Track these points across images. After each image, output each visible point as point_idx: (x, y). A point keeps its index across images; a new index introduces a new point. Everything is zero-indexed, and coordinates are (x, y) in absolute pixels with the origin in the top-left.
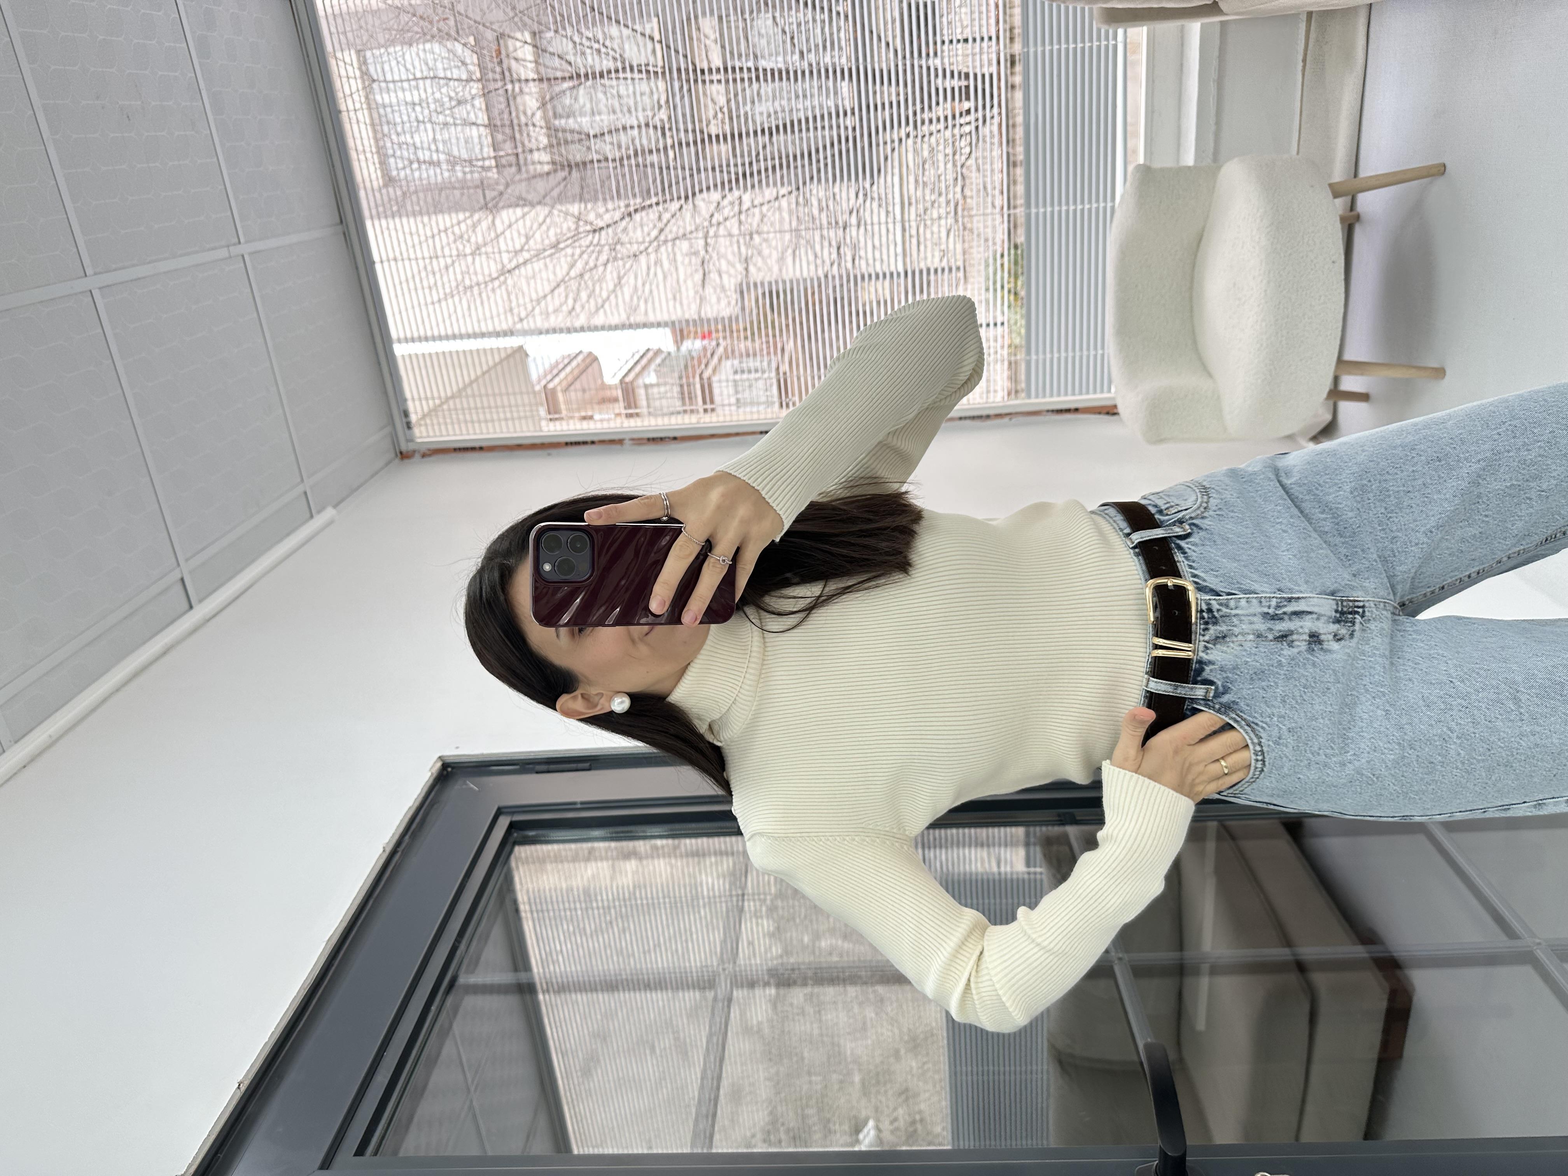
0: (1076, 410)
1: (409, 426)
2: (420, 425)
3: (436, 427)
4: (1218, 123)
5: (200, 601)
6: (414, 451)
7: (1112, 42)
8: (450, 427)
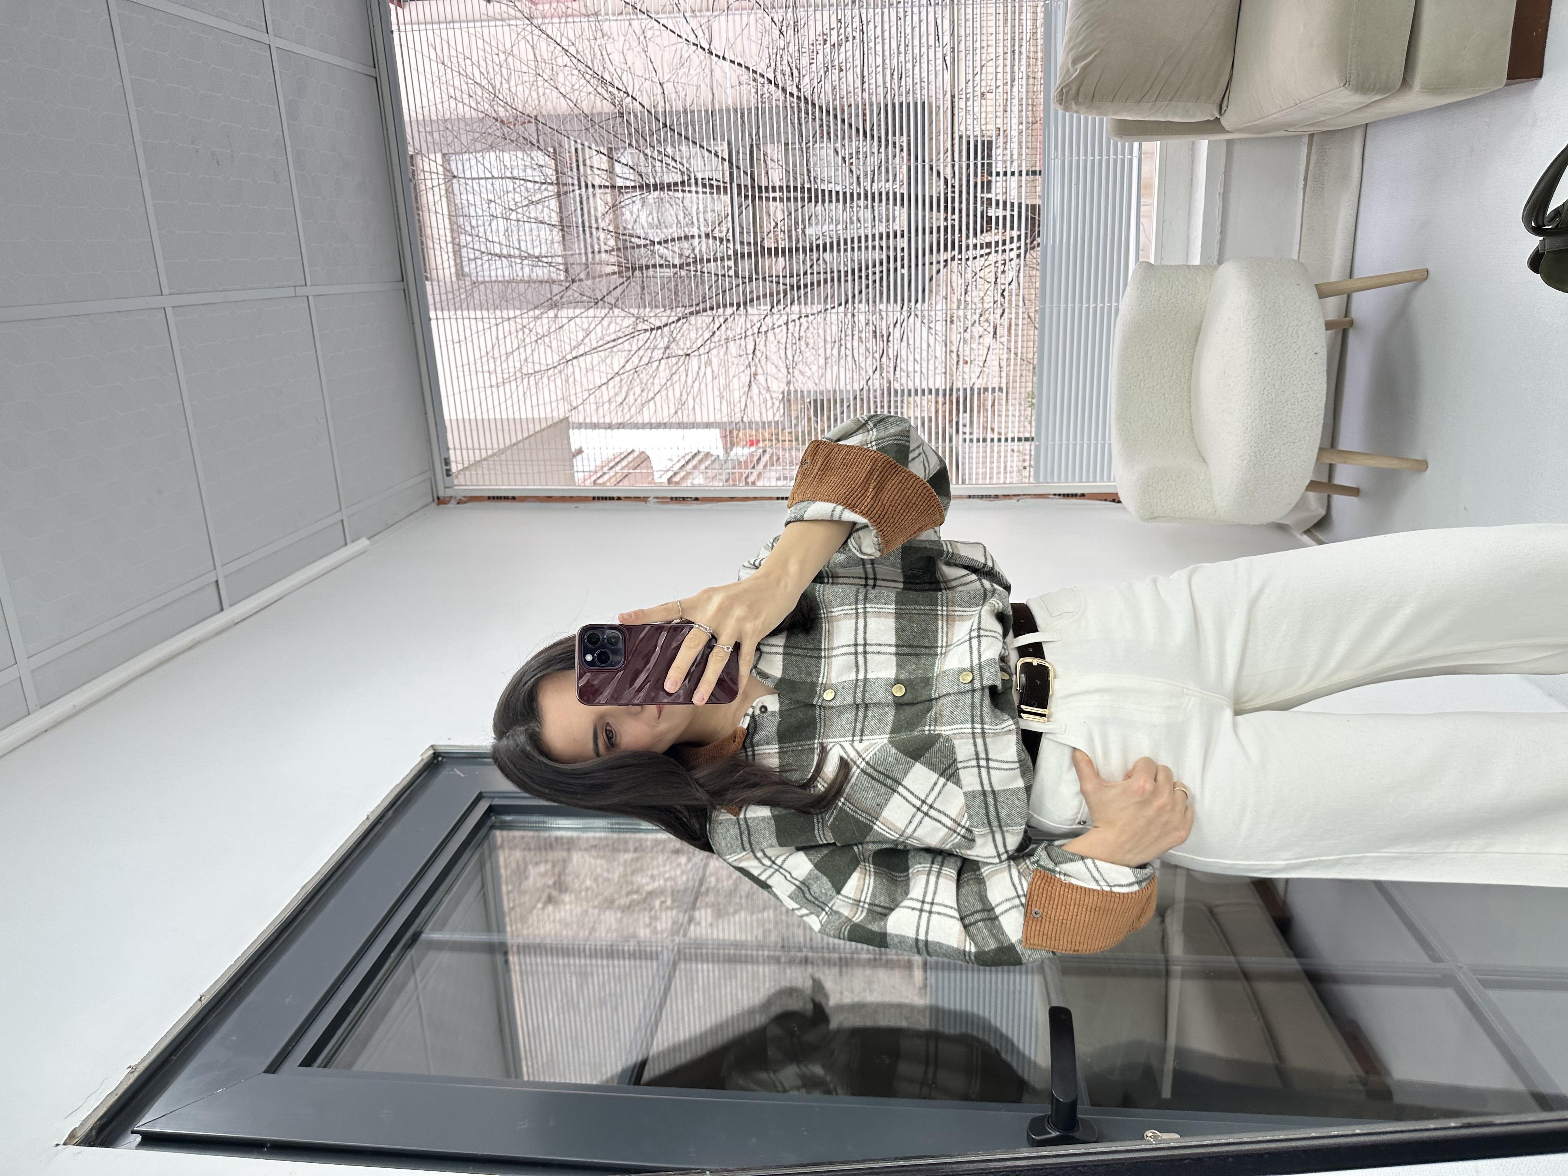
0: (1083, 495)
1: (448, 473)
2: (460, 475)
3: (474, 477)
4: (1223, 232)
5: (231, 605)
6: (451, 498)
7: (1127, 157)
8: (487, 477)
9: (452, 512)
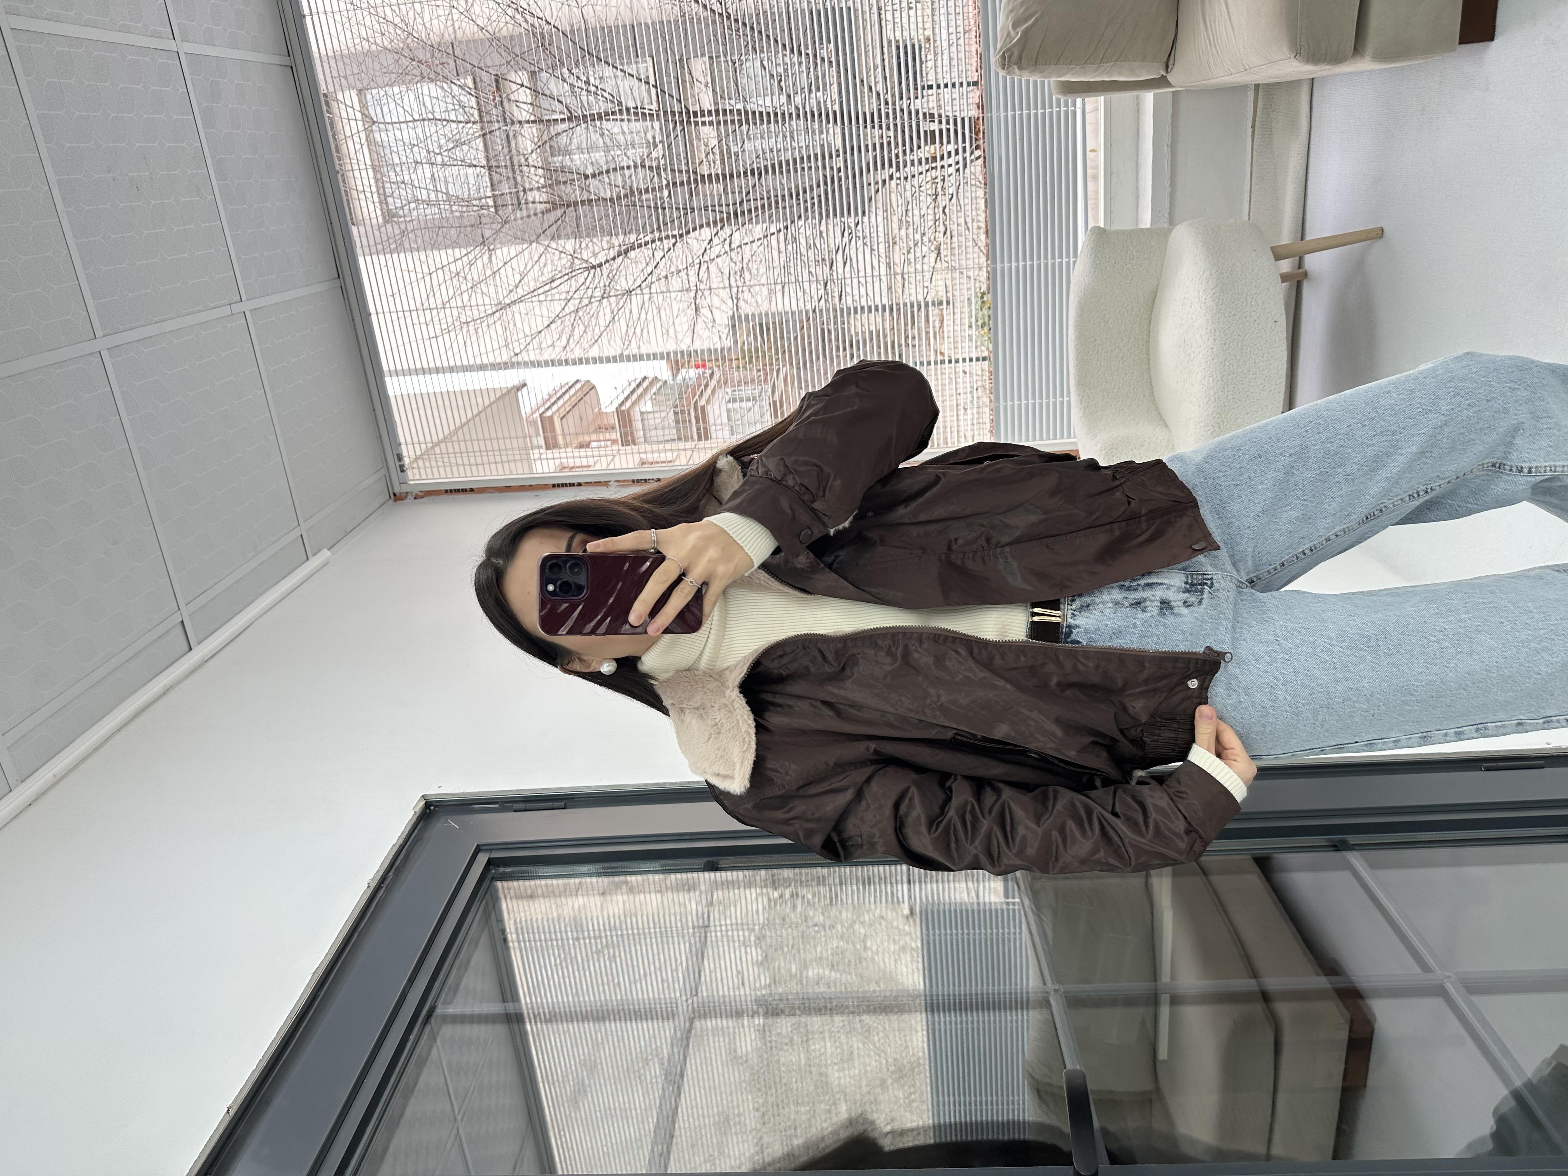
1: (402, 469)
2: (413, 468)
3: (429, 470)
4: (1173, 185)
5: (200, 642)
6: (407, 493)
7: (1071, 109)
8: (442, 470)
9: (411, 512)
